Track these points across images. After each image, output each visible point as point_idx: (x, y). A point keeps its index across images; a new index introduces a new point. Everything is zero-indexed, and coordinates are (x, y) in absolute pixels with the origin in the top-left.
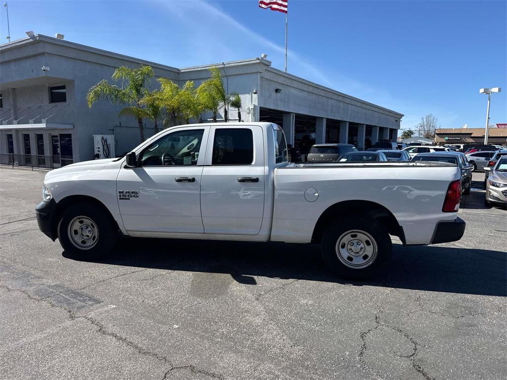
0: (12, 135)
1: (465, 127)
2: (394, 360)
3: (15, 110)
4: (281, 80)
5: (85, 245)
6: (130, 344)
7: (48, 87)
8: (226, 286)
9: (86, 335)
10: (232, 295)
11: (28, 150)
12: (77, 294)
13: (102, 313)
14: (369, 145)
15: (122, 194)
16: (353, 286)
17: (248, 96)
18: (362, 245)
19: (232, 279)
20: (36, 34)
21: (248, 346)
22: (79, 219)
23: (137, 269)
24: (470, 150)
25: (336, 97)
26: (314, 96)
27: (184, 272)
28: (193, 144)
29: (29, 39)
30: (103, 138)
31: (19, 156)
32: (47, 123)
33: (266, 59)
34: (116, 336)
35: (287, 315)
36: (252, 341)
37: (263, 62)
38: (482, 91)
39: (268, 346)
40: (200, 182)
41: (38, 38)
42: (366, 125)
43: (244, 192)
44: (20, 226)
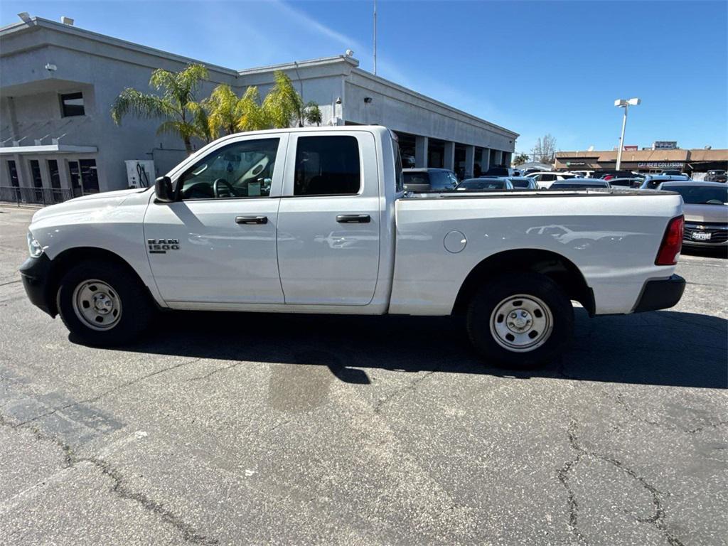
0: (14, 161)
1: (590, 150)
2: (632, 529)
3: (16, 129)
4: (371, 86)
5: (101, 324)
6: (169, 518)
7: (59, 94)
8: (323, 387)
9: (90, 501)
10: (336, 405)
11: (38, 182)
12: (82, 411)
13: (123, 450)
14: (478, 173)
15: (153, 245)
16: (517, 380)
17: (330, 107)
18: (529, 317)
19: (332, 375)
20: (33, 17)
21: (378, 512)
22: (89, 283)
23: (184, 359)
24: (605, 177)
25: (440, 111)
26: (413, 109)
27: (256, 364)
28: (261, 166)
29: (23, 24)
30: (138, 165)
31: (27, 190)
32: (60, 143)
33: (353, 57)
34: (143, 501)
35: (430, 441)
36: (383, 499)
37: (349, 61)
38: (617, 102)
39: (412, 509)
40: (275, 224)
41: (35, 23)
42: (476, 147)
43: (334, 239)
44: (12, 290)
